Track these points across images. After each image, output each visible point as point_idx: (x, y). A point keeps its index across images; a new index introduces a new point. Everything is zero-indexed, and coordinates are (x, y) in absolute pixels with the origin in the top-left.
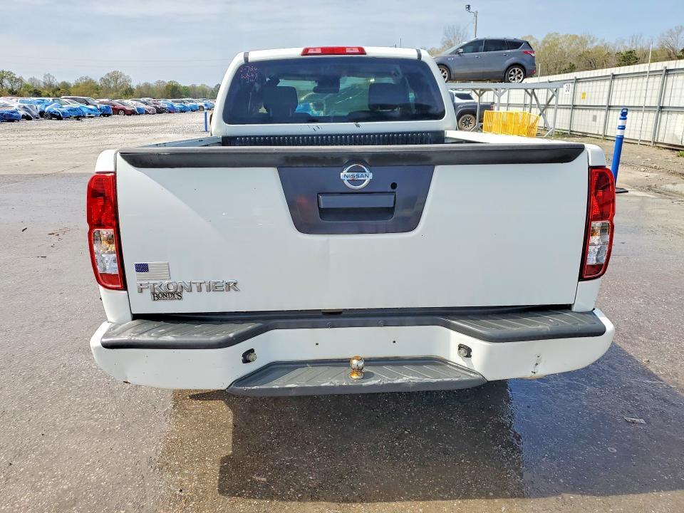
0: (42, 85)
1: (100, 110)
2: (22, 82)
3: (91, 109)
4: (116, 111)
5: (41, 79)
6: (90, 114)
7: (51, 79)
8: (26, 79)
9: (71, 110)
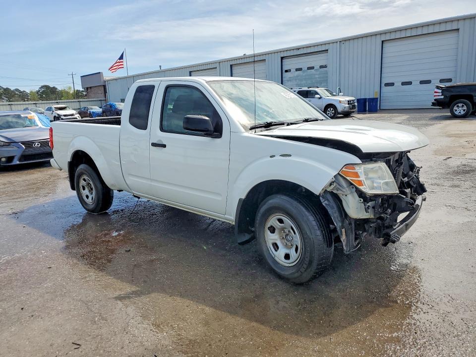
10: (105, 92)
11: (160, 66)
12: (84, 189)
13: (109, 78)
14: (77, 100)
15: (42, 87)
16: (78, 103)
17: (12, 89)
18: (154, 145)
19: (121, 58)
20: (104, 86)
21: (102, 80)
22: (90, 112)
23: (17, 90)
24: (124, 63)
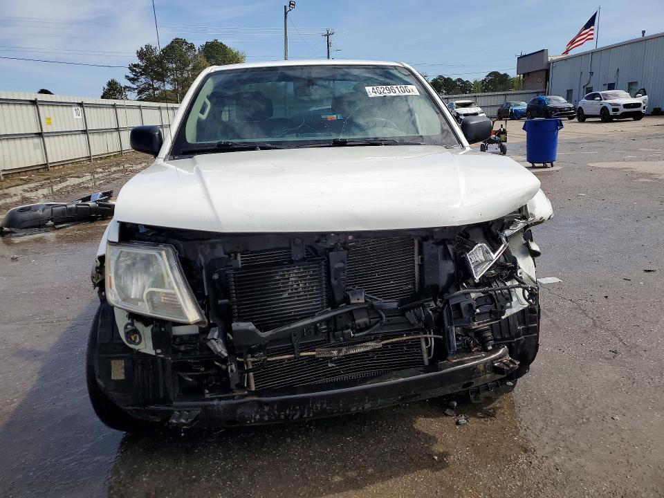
10: (547, 79)
11: (644, 32)
13: (555, 58)
14: (503, 93)
15: (489, 75)
16: (503, 97)
17: (454, 78)
19: (591, 22)
20: (547, 71)
21: (545, 62)
22: (512, 110)
23: (459, 80)
24: (595, 32)
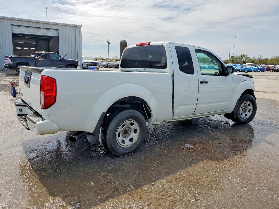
0: (257, 59)
1: (260, 69)
2: (249, 58)
3: (255, 69)
4: (268, 70)
5: (257, 57)
6: (254, 70)
7: (261, 57)
8: (251, 58)
9: (246, 69)
12: (119, 136)
18: (201, 83)
